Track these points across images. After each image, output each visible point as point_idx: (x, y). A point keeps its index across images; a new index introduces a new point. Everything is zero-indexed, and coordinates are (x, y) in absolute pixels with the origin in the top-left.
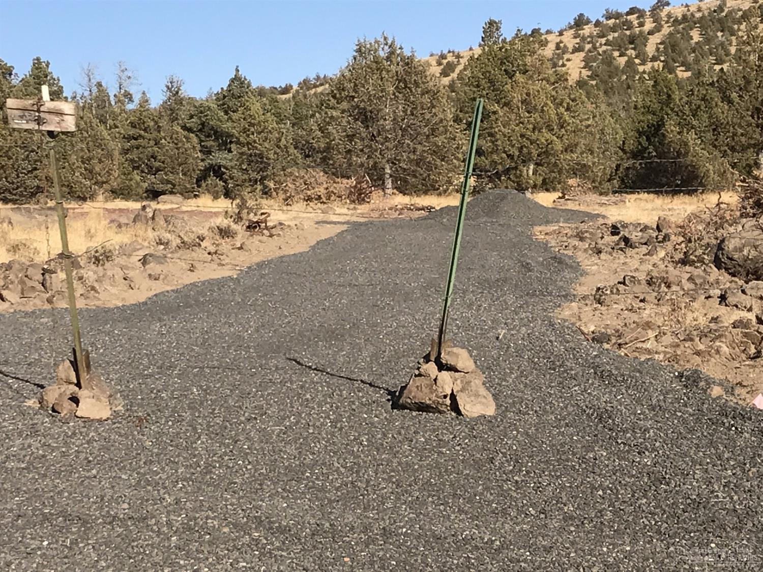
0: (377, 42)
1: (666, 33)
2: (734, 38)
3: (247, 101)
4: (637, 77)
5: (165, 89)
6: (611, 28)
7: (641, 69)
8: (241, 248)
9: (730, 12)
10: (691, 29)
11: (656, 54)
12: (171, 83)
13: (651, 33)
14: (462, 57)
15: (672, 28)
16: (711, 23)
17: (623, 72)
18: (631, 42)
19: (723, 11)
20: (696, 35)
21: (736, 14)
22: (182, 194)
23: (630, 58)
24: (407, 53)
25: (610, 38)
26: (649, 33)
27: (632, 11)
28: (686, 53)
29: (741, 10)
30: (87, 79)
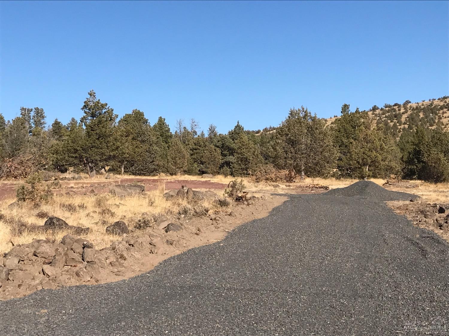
0: (299, 110)
1: (410, 114)
2: (437, 116)
3: (242, 135)
4: (398, 131)
5: (209, 130)
6: (387, 111)
7: (399, 127)
8: (230, 215)
9: (435, 106)
10: (420, 112)
11: (405, 122)
12: (211, 127)
13: (403, 113)
14: (327, 121)
15: (412, 112)
16: (427, 110)
17: (392, 128)
18: (395, 117)
19: (432, 105)
20: (421, 115)
21: (438, 107)
22: (212, 174)
23: (395, 123)
24: (313, 115)
25: (387, 115)
26: (402, 114)
27: (396, 105)
28: (417, 121)
29: (440, 105)
30: (179, 125)
